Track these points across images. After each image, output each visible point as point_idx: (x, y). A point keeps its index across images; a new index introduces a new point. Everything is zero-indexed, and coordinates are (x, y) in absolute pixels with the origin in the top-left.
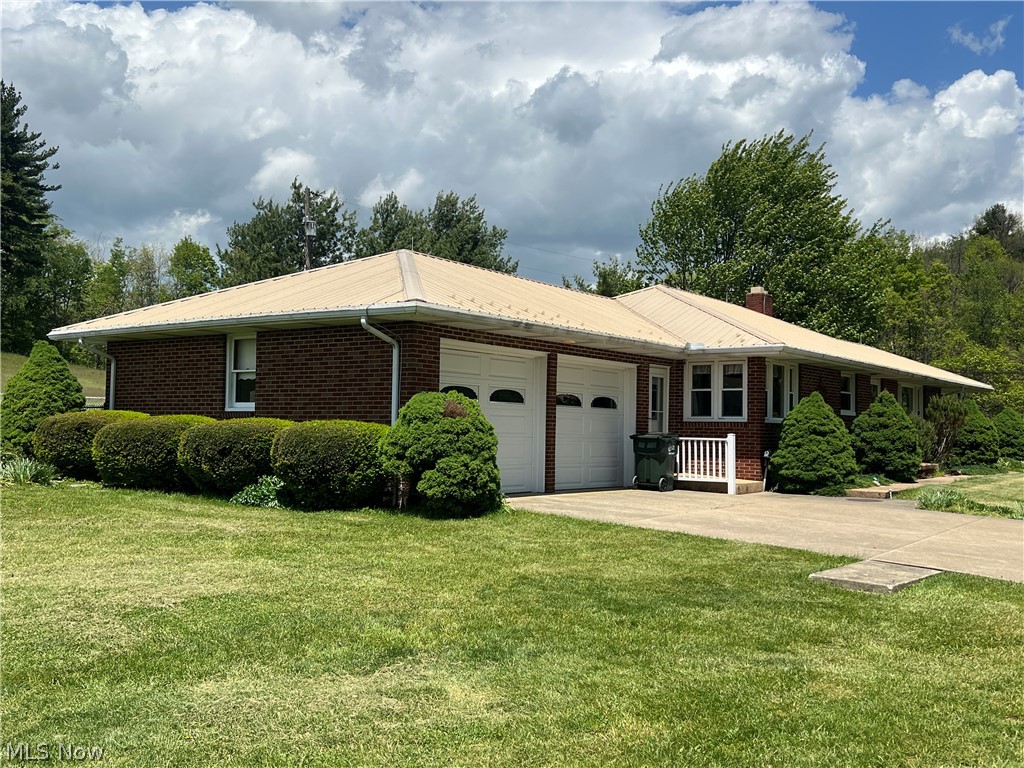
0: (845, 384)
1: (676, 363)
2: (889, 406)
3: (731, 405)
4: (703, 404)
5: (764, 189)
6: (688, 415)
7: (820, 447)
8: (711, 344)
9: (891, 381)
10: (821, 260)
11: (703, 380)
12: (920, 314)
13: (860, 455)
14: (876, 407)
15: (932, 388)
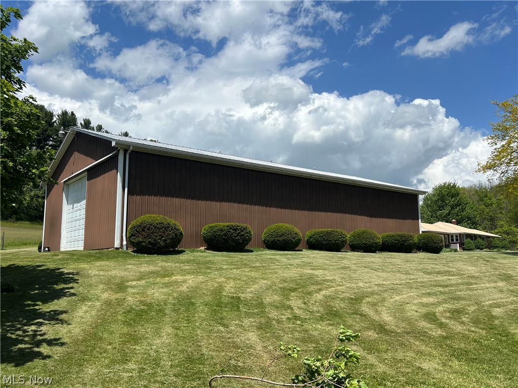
0: (472, 237)
1: (448, 235)
2: (479, 240)
3: (457, 240)
4: (453, 240)
5: (447, 195)
6: (450, 242)
7: (470, 245)
8: (454, 232)
9: (480, 236)
10: (463, 210)
11: (452, 237)
12: (493, 214)
13: (476, 246)
14: (477, 240)
15: (488, 237)
